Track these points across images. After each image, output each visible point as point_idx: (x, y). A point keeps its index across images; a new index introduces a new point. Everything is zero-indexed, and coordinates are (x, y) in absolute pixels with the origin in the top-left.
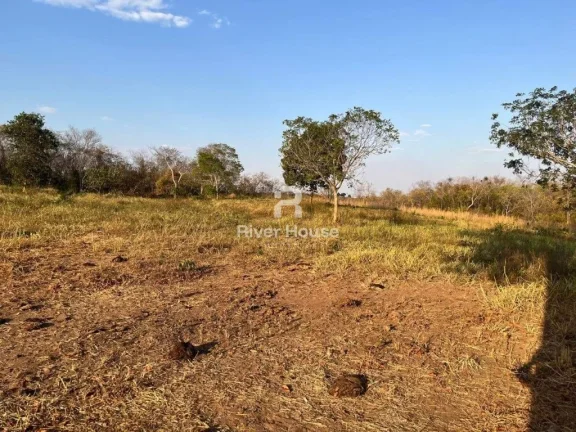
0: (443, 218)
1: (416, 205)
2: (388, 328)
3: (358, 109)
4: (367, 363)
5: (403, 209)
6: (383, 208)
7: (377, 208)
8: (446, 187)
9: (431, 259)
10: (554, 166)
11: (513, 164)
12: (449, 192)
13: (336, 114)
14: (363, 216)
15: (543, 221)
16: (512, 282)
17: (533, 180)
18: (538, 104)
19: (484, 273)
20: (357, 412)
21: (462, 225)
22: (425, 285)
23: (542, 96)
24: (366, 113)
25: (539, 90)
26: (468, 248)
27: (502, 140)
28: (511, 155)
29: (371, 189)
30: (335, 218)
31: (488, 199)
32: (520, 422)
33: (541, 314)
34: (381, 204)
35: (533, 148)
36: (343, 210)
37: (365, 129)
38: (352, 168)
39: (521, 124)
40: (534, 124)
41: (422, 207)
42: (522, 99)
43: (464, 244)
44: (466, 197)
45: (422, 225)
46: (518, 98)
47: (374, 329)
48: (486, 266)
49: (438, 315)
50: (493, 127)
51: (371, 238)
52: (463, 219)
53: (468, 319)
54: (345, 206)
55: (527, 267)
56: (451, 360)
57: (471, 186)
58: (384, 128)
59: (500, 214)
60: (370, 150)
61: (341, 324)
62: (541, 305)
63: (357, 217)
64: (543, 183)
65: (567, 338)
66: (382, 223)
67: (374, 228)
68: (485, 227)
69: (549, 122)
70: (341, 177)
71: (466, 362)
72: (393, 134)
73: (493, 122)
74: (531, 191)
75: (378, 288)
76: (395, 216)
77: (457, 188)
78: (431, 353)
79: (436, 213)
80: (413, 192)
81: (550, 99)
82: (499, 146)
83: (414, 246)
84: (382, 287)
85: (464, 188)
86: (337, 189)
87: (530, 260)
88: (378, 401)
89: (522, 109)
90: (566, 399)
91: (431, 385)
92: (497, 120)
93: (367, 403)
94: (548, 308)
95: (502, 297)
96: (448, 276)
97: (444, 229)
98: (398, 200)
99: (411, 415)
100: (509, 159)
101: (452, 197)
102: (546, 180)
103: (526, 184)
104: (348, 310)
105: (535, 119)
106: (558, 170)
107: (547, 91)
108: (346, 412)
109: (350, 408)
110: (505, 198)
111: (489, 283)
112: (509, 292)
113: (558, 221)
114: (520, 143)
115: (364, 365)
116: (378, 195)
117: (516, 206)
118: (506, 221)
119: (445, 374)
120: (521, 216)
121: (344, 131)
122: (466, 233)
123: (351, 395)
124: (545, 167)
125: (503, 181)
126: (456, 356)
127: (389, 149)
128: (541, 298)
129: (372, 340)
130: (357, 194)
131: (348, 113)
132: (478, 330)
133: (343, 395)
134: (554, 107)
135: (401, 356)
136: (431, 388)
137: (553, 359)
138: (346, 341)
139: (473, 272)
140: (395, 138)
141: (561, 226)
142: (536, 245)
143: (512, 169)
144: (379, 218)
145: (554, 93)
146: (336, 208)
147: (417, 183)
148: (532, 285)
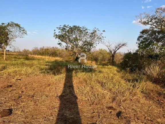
0: (42, 58)
1: (34, 54)
2: (21, 92)
3: (12, 22)
4: (13, 105)
5: (30, 55)
6: (23, 55)
7: (21, 55)
8: (43, 49)
9: (37, 70)
10: (69, 45)
11: (59, 44)
12: (43, 51)
13: (4, 23)
14: (15, 58)
15: (66, 59)
16: (58, 74)
17: (64, 48)
18: (65, 29)
19: (51, 73)
20: (8, 121)
21: (47, 60)
22: (35, 78)
23: (65, 27)
24: (15, 24)
25: (65, 25)
26: (48, 66)
27: (57, 37)
28: (59, 41)
29: (19, 49)
30: (5, 58)
31: (54, 53)
32: (57, 110)
33: (64, 82)
34: (22, 54)
35: (63, 40)
36: (7, 56)
37: (15, 29)
38: (11, 42)
39: (61, 33)
40: (64, 34)
41: (35, 55)
42: (61, 27)
43: (46, 65)
44: (48, 52)
45: (35, 60)
46: (60, 26)
47: (16, 93)
48: (52, 71)
49: (38, 86)
50: (54, 33)
51: (18, 65)
52: (47, 58)
53: (46, 86)
54: (9, 54)
55: (62, 70)
56: (40, 98)
57: (49, 49)
58: (22, 29)
59: (57, 57)
60: (17, 36)
61: (4, 94)
62: (64, 79)
63: (13, 58)
64: (66, 49)
65: (69, 87)
66: (22, 60)
67: (19, 62)
68: (53, 60)
69: (67, 34)
70: (7, 45)
71: (44, 97)
72: (25, 32)
73: (54, 32)
74: (64, 51)
75: (19, 80)
76: (27, 57)
77: (45, 49)
78: (34, 97)
79: (40, 57)
80: (33, 50)
81: (67, 28)
82: (56, 38)
83: (32, 66)
84: (20, 80)
85: (48, 49)
86: (5, 48)
87: (62, 68)
88: (16, 116)
89: (61, 30)
90: (68, 102)
91: (33, 106)
92: (55, 31)
93: (12, 117)
94: (65, 80)
95: (55, 79)
96: (41, 75)
97: (42, 61)
98: (28, 53)
99: (26, 117)
100: (58, 42)
101: (44, 52)
102: (67, 48)
103: (63, 49)
104: (7, 89)
105: (64, 33)
106: (70, 46)
107: (66, 26)
108: (4, 122)
109: (5, 120)
110: (58, 53)
111: (52, 75)
112: (57, 77)
113: (70, 58)
114: (61, 38)
115: (11, 105)
116: (21, 51)
117: (61, 55)
118: (58, 59)
119: (38, 102)
120: (62, 57)
121: (7, 29)
122: (48, 62)
123: (6, 116)
124: (67, 45)
125: (57, 48)
126: (41, 97)
127: (24, 37)
128: (64, 78)
129: (15, 97)
130: (14, 50)
131: (9, 23)
132: (48, 88)
133: (3, 117)
134: (68, 30)
135: (24, 100)
136: (33, 107)
137: (65, 92)
138: (5, 99)
139: (48, 73)
140: (26, 33)
141: (70, 60)
142: (64, 64)
143: (59, 45)
144: (21, 58)
145: (68, 26)
146: (5, 55)
147: (34, 48)
148: (62, 75)
